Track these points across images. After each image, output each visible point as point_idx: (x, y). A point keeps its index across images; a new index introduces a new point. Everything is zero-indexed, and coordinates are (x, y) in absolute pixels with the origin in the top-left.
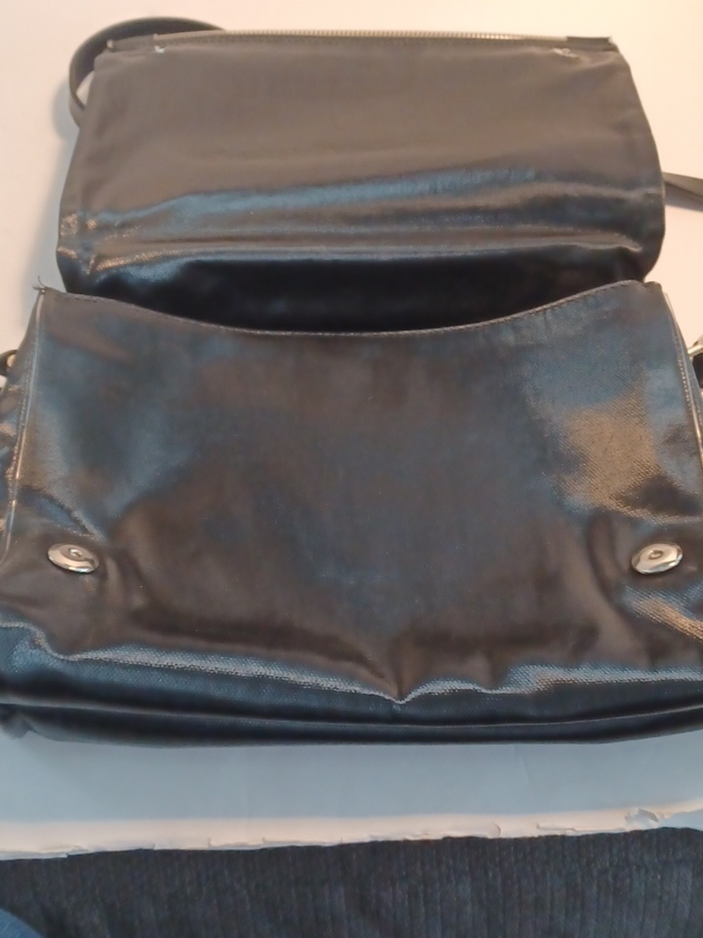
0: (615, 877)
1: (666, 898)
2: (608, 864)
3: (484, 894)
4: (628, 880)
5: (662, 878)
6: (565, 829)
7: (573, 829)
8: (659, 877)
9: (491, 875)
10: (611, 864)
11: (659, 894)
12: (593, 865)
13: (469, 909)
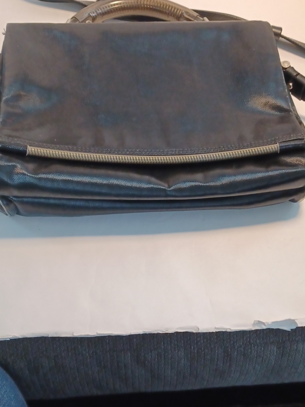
0: (244, 349)
1: (265, 357)
2: (242, 344)
3: (189, 356)
4: (250, 350)
5: (264, 350)
6: (227, 329)
7: (230, 329)
8: (263, 349)
9: (192, 348)
10: (243, 344)
11: (262, 356)
12: (235, 344)
13: (183, 361)
